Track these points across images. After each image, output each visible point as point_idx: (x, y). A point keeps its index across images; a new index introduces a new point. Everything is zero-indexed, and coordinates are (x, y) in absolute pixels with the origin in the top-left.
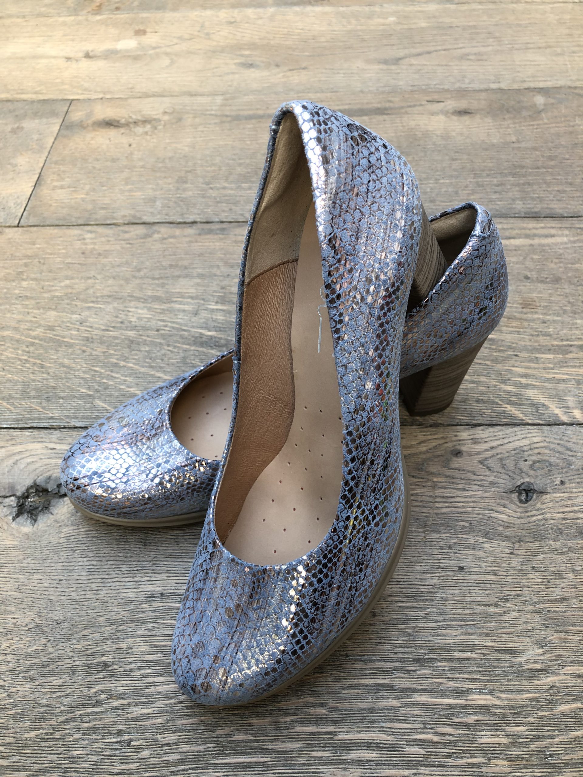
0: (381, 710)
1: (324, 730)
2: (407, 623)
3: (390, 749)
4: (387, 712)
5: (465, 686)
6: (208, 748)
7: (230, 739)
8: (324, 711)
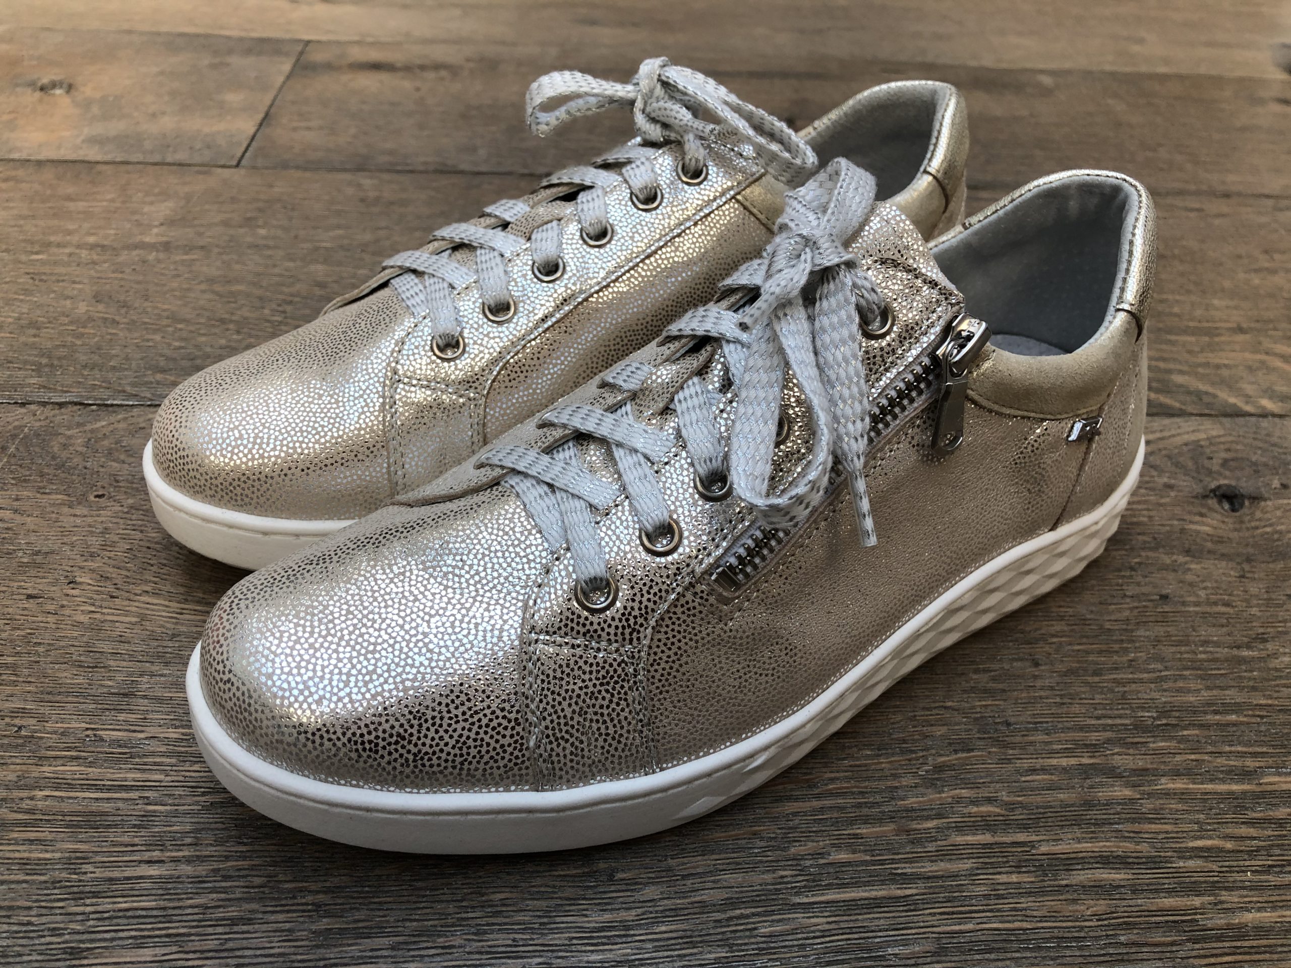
0: (1107, 805)
1: (1008, 839)
2: (1101, 675)
3: (1149, 865)
4: (1119, 808)
5: (1248, 764)
6: (782, 877)
7: (822, 861)
8: (998, 810)
